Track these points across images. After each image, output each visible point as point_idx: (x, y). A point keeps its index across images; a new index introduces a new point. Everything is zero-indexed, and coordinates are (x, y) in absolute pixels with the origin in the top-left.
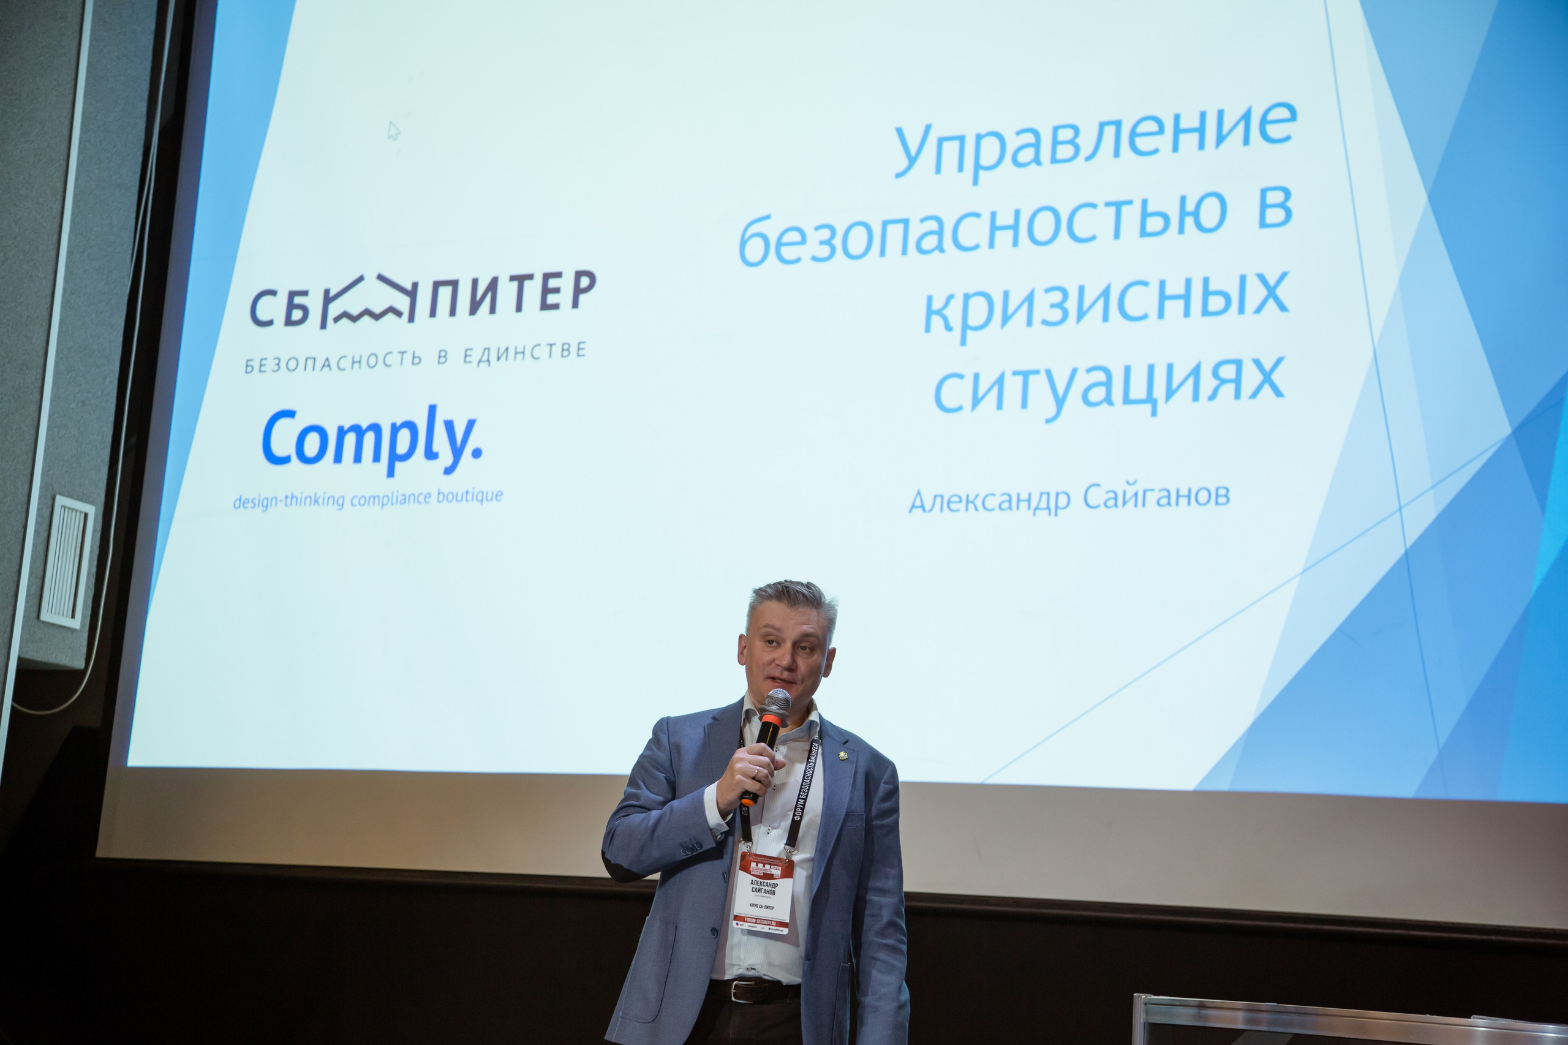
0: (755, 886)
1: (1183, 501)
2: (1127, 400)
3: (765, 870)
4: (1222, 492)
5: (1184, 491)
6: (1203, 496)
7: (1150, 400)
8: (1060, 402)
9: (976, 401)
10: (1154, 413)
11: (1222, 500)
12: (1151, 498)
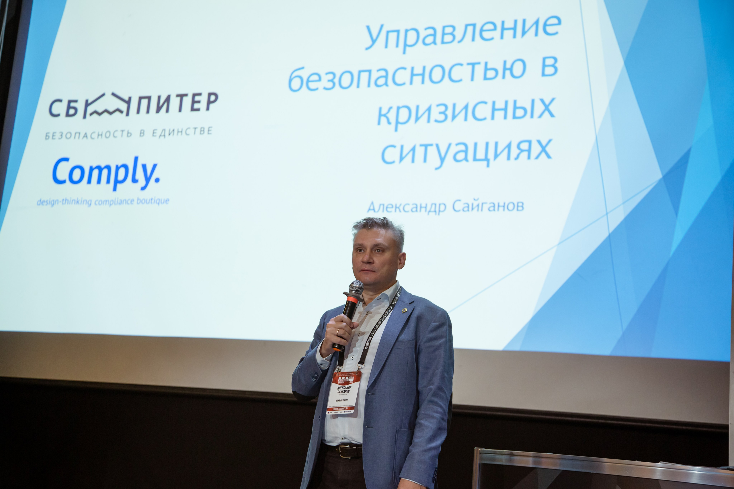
0: (339, 390)
1: (501, 209)
2: (475, 159)
3: (345, 380)
4: (520, 204)
5: (501, 204)
6: (511, 207)
7: (487, 159)
8: (442, 160)
9: (402, 159)
10: (488, 166)
11: (520, 208)
12: (486, 207)
